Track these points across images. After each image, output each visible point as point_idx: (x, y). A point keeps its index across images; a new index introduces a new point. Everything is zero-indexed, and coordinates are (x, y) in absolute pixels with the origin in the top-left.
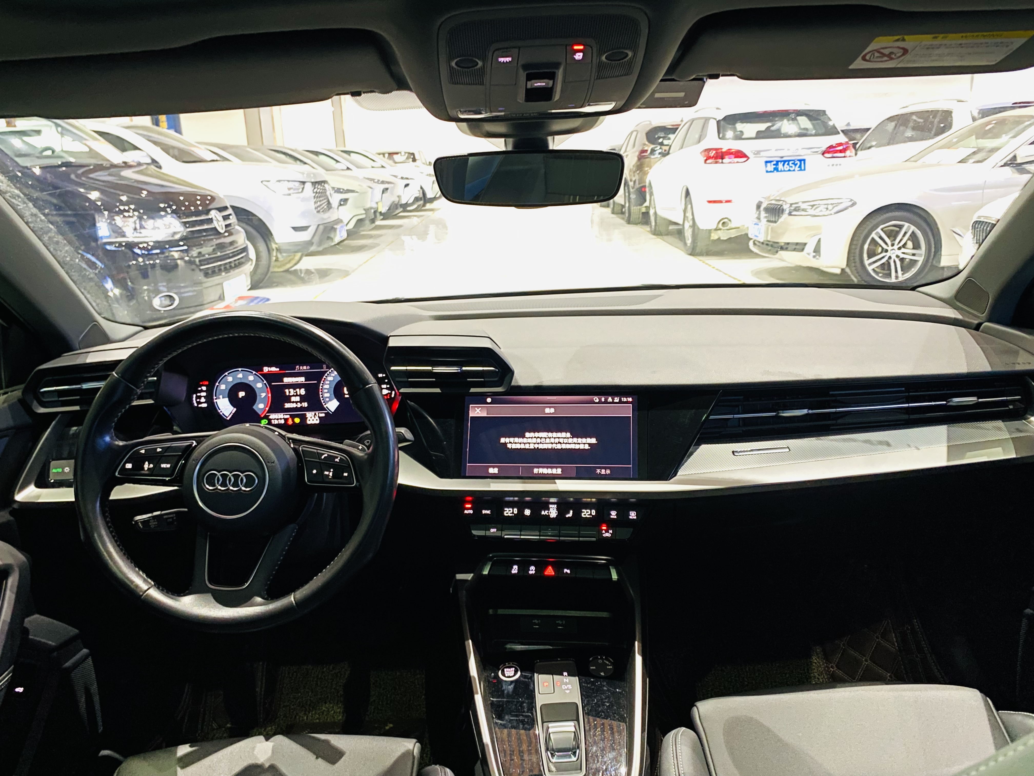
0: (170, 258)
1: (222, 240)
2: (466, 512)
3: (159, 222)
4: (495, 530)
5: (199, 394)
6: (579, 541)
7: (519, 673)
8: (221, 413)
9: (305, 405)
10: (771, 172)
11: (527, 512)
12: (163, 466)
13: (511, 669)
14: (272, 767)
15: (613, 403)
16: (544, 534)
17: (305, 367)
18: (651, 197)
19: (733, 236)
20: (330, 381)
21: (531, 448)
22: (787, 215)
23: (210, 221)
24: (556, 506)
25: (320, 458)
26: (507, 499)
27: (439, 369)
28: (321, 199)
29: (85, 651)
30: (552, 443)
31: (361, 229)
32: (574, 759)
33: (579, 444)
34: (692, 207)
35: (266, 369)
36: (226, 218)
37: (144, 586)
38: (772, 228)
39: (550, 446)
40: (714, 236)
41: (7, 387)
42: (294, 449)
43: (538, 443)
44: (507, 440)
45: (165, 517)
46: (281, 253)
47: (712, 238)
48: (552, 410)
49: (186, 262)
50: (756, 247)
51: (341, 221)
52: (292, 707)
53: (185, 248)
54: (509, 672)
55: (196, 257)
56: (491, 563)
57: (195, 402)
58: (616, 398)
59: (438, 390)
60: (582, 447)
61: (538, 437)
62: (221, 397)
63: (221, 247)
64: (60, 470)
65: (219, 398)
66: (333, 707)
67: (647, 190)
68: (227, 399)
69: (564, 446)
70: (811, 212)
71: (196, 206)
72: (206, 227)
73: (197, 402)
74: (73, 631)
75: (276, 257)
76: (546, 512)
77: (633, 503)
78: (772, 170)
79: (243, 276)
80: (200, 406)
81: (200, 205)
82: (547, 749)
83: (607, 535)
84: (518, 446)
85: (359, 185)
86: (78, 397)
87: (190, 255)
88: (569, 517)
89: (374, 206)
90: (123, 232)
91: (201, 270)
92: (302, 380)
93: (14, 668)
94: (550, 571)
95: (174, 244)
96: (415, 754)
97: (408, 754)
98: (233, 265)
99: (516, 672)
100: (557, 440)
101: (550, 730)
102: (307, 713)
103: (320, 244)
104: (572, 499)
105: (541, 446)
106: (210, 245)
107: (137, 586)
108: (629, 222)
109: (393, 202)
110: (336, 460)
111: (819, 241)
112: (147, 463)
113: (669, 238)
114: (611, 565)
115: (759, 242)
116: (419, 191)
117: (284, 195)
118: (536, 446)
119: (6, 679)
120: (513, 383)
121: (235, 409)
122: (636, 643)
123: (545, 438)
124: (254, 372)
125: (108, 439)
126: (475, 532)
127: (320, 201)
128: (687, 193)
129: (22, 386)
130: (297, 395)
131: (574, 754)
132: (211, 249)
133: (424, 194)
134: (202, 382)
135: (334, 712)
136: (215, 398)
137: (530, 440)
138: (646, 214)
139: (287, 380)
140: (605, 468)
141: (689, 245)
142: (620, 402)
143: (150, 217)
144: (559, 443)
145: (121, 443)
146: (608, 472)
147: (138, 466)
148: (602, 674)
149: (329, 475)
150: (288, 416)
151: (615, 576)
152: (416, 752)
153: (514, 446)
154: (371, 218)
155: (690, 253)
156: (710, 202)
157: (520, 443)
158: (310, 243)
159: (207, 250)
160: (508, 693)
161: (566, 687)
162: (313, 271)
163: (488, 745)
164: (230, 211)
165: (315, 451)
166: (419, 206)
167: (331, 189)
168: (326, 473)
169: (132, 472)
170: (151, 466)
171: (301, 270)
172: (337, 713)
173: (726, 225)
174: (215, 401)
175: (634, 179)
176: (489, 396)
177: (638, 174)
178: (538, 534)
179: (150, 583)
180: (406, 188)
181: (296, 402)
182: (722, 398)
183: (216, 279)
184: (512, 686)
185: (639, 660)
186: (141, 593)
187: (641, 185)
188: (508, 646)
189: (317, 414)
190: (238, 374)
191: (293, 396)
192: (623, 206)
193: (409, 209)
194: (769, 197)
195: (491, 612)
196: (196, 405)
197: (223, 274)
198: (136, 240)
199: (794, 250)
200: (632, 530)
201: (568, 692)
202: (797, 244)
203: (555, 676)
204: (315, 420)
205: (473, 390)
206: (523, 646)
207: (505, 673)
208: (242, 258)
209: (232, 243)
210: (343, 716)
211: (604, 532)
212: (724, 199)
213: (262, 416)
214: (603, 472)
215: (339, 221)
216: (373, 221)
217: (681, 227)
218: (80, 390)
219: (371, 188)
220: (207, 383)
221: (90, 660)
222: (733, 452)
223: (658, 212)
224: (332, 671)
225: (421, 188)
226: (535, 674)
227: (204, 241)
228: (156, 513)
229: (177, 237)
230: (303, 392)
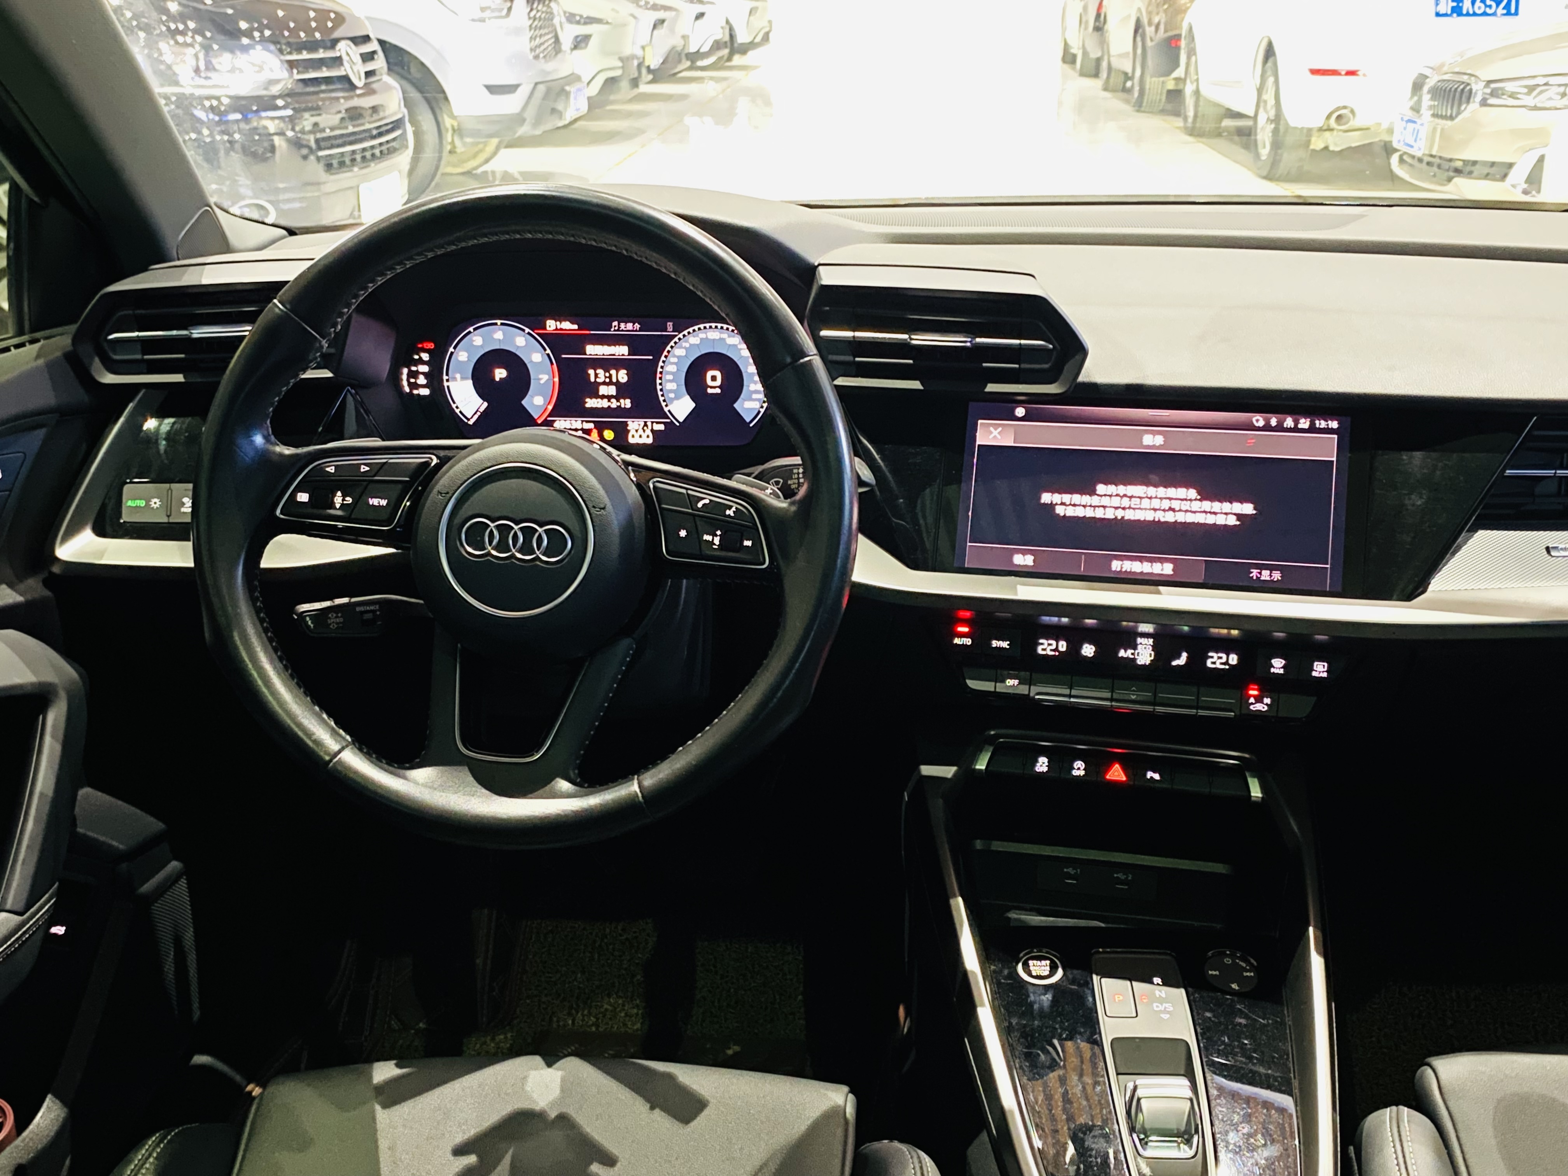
0: (261, 131)
1: (355, 102)
2: (957, 641)
3: (241, 60)
4: (1016, 682)
5: (414, 368)
6: (1195, 717)
7: (1060, 973)
8: (457, 411)
9: (627, 403)
10: (1446, 15)
11: (1088, 650)
12: (374, 502)
13: (1044, 962)
14: (563, 1118)
15: (1296, 429)
16: (1121, 697)
17: (630, 326)
18: (1189, 58)
19: (1353, 145)
20: (678, 357)
21: (1107, 517)
22: (1477, 105)
23: (337, 61)
24: (1151, 641)
25: (693, 507)
26: (1046, 619)
27: (921, 339)
28: (543, 32)
29: (175, 865)
30: (1155, 510)
31: (612, 97)
32: (1186, 1152)
33: (1215, 513)
34: (1277, 82)
35: (551, 325)
36: (368, 57)
37: (333, 745)
38: (1442, 130)
39: (1149, 516)
40: (1317, 144)
41: (33, 330)
42: (639, 486)
43: (1124, 509)
44: (1056, 498)
45: (358, 609)
46: (461, 136)
47: (1312, 147)
48: (1159, 440)
49: (289, 141)
50: (1406, 167)
51: (578, 78)
52: (544, 999)
53: (289, 112)
54: (1040, 967)
55: (310, 132)
56: (991, 749)
57: (405, 383)
58: (1302, 421)
59: (916, 385)
60: (1220, 520)
61: (1125, 495)
62: (458, 376)
63: (354, 114)
64: (142, 503)
65: (455, 379)
66: (623, 1005)
67: (1183, 43)
68: (470, 382)
69: (1181, 518)
70: (1529, 101)
71: (310, 31)
72: (325, 73)
73: (409, 384)
74: (153, 825)
75: (453, 142)
76: (1130, 652)
77: (1321, 645)
78: (1449, 12)
79: (396, 173)
80: (415, 392)
81: (316, 29)
82: (1132, 1130)
83: (1259, 707)
84: (1080, 512)
85: (613, 10)
86: (182, 356)
87: (297, 128)
88: (1178, 666)
89: (640, 53)
90: (175, 74)
91: (318, 159)
92: (622, 351)
93: (59, 887)
94: (1116, 773)
95: (267, 104)
96: (848, 1115)
97: (834, 1114)
98: (377, 152)
99: (1053, 969)
100: (1166, 504)
101: (1140, 1093)
102: (574, 1012)
103: (537, 122)
104: (1186, 628)
105: (1130, 515)
106: (334, 111)
107: (317, 742)
108: (1139, 106)
109: (674, 48)
110: (728, 512)
111: (1541, 159)
112: (339, 493)
113: (1221, 143)
114: (1249, 771)
115: (1413, 157)
116: (722, 28)
117: (473, 20)
118: (1120, 514)
119: (47, 907)
120: (1081, 378)
121: (486, 404)
122: (1311, 929)
123: (1140, 498)
124: (527, 330)
125: (259, 440)
126: (972, 684)
127: (541, 36)
128: (1269, 52)
129: (73, 328)
130: (610, 383)
131: (1188, 1142)
132: (335, 119)
133: (732, 37)
134: (421, 343)
135: (626, 1015)
136: (445, 377)
137: (1105, 501)
138: (1175, 95)
139: (593, 350)
140: (1271, 568)
141: (1264, 158)
142: (1312, 429)
143: (224, 48)
144: (1171, 509)
145: (288, 451)
146: (1277, 575)
147: (322, 500)
148: (1234, 986)
149: (712, 543)
150: (591, 426)
151: (1256, 792)
152: (850, 1111)
153: (1070, 512)
154: (632, 77)
155: (1265, 173)
156: (1315, 72)
157: (1084, 506)
158: (519, 119)
159: (329, 120)
160: (1041, 1009)
161: (1161, 1008)
162: (517, 176)
163: (1012, 1112)
164: (374, 46)
165: (684, 491)
166: (720, 58)
167: (562, 14)
168: (708, 538)
169: (310, 511)
170: (349, 500)
171: (493, 172)
172: (631, 1016)
173: (1344, 120)
174: (446, 384)
175: (1156, 20)
176: (1020, 403)
177: (1165, 11)
178: (1108, 695)
179: (344, 738)
180: (699, 22)
181: (609, 398)
182: (1536, 433)
183: (345, 178)
184: (1049, 996)
185: (1317, 965)
186: (327, 758)
187: (1170, 34)
188: (1013, 915)
189: (649, 424)
190: (495, 332)
191: (604, 383)
192: (1127, 77)
193: (700, 63)
194: (1442, 65)
195: (979, 844)
196: (407, 389)
197: (356, 169)
198: (198, 92)
199: (1487, 176)
200: (1313, 699)
201: (1166, 1016)
202: (1493, 164)
203: (1134, 983)
204: (644, 435)
205: (991, 388)
206: (1043, 918)
207: (1031, 968)
208: (394, 139)
209: (375, 109)
210: (642, 1024)
211: (1252, 700)
212: (1343, 67)
213: (539, 422)
214: (1265, 575)
215: (574, 78)
216: (635, 83)
217: (1250, 123)
218: (189, 340)
219: (635, 17)
220: (431, 346)
221: (183, 882)
222: (1548, 549)
223: (1204, 91)
224: (621, 935)
225: (727, 22)
226: (1094, 977)
227: (323, 100)
228: (339, 601)
229: (275, 90)
230: (623, 376)
